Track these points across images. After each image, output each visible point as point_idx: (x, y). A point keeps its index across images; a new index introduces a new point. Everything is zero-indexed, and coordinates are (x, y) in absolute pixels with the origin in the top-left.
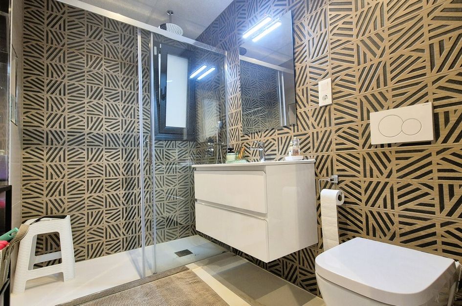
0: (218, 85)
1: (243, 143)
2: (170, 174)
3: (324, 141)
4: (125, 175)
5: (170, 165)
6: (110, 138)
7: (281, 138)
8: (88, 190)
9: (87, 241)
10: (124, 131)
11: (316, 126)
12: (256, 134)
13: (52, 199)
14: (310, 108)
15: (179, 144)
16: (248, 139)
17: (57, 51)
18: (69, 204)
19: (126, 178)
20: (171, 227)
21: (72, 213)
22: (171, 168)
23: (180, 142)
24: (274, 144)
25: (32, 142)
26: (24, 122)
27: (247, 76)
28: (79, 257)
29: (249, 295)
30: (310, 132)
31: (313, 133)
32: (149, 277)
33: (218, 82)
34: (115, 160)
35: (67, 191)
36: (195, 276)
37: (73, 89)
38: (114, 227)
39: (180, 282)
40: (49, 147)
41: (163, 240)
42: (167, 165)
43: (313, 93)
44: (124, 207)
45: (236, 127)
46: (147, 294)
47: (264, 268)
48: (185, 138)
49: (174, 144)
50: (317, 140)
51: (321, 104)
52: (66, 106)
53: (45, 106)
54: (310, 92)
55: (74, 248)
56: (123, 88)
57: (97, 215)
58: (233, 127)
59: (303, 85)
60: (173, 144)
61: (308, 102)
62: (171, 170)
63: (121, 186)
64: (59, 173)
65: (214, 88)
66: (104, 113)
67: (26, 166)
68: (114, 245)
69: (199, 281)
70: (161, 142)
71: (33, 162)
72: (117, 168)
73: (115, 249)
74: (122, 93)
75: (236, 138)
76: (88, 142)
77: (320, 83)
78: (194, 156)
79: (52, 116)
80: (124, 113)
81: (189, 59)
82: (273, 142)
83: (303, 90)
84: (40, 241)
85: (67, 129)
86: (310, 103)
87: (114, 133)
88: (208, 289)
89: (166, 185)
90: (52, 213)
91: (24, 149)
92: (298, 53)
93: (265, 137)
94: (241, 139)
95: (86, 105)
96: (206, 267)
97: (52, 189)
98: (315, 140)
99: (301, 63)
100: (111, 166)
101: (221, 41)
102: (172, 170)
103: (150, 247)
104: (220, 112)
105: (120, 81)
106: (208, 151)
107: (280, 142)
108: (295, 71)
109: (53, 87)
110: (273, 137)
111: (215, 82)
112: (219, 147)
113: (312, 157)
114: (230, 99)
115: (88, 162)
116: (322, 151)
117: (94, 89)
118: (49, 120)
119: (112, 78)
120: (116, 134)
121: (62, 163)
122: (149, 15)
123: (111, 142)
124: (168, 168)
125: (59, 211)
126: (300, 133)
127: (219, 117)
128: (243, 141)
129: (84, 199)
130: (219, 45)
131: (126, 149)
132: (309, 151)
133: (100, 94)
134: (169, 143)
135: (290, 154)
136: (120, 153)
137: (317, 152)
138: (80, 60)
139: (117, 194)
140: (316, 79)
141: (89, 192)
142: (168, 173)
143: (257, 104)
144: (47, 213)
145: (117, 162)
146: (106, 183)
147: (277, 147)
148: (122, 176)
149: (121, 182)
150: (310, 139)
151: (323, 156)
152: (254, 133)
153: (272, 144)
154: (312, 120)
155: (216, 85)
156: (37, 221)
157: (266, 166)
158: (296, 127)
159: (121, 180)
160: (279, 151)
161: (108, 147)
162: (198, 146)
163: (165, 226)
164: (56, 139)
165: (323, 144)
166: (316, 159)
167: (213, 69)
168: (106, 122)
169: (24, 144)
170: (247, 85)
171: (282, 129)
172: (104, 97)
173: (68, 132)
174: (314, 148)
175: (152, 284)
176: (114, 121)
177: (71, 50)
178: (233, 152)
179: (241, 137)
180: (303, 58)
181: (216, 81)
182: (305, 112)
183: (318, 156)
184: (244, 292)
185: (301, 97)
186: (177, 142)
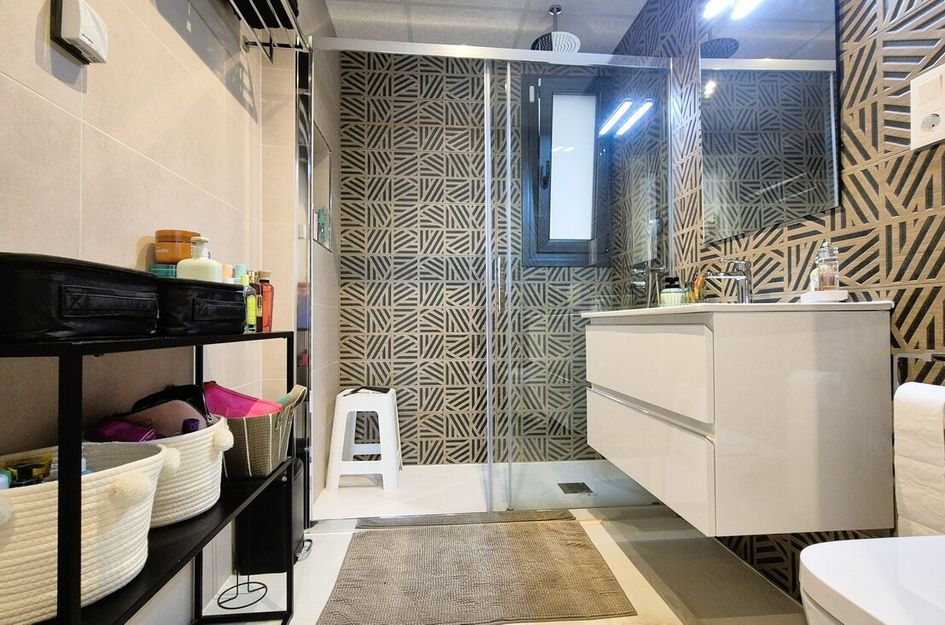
0: (655, 140)
1: (705, 266)
2: (557, 333)
3: (923, 247)
4: (477, 329)
5: (558, 313)
6: (455, 265)
7: (798, 247)
8: (421, 353)
9: (419, 434)
10: (477, 253)
11: (898, 205)
12: (734, 242)
13: (375, 362)
14: (880, 160)
15: (576, 273)
16: (716, 256)
17: (381, 129)
18: (395, 371)
19: (479, 336)
20: (557, 436)
21: (399, 387)
22: (561, 319)
23: (578, 269)
24: (778, 264)
25: (351, 276)
26: (342, 246)
27: (747, 104)
28: (408, 457)
29: (686, 604)
30: (878, 226)
31: (889, 228)
32: (501, 513)
33: (655, 131)
34: (461, 304)
35: (393, 351)
36: (583, 533)
37: (403, 187)
38: (459, 419)
39: (551, 537)
40: (371, 281)
41: (543, 457)
42: (552, 314)
43: (893, 115)
44: (476, 387)
45: (690, 229)
46: (489, 541)
47: (746, 559)
48: (593, 260)
49: (566, 274)
50: (902, 246)
51: (914, 145)
52: (392, 216)
53: (366, 219)
54: (884, 115)
55: (402, 443)
56: (475, 176)
57: (434, 394)
58: (685, 231)
59: (864, 98)
60: (564, 273)
61: (875, 144)
62: (559, 323)
63: (470, 349)
64: (383, 323)
65: (647, 147)
66: (445, 223)
67: (344, 310)
68: (459, 450)
69: (587, 546)
70: (540, 271)
71: (351, 305)
72: (464, 317)
73: (461, 456)
74: (473, 186)
75: (689, 254)
76: (421, 273)
77: (914, 83)
78: (607, 296)
79: (375, 234)
80: (477, 219)
81: (598, 95)
82: (777, 258)
83: (862, 112)
84: (360, 424)
85: (394, 253)
86: (883, 145)
87: (460, 256)
88: (599, 563)
89: (550, 352)
90: (374, 384)
91: (342, 286)
92: (851, 14)
93: (756, 247)
94: (700, 255)
95: (419, 212)
96: (609, 523)
97: (376, 346)
98: (895, 248)
99: (858, 39)
100: (455, 313)
101: (663, 38)
102: (561, 324)
103: (501, 466)
104: (658, 199)
105: (471, 164)
106: (633, 287)
107: (794, 258)
108: (840, 66)
109: (377, 188)
110: (776, 245)
111: (650, 133)
112: (654, 277)
113: (883, 294)
114: (680, 168)
115: (420, 307)
116: (915, 276)
117: (431, 184)
118: (371, 241)
119: (457, 160)
120: (463, 258)
121: (387, 307)
122: (517, 28)
123: (455, 271)
124: (555, 319)
125: (383, 382)
126: (849, 230)
127: (655, 211)
128: (705, 262)
129: (416, 367)
130: (660, 48)
131: (479, 285)
132: (874, 278)
133: (440, 191)
134: (556, 271)
135: (813, 285)
136: (470, 290)
137: (898, 278)
138: (412, 139)
139: (463, 363)
140: (903, 74)
141: (423, 355)
142: (554, 331)
143: (776, 169)
144: (368, 384)
145: (464, 306)
146: (448, 342)
147: (786, 270)
148: (472, 332)
149: (470, 343)
150: (881, 245)
151: (918, 291)
152: (731, 241)
153: (773, 263)
154: (887, 191)
155: (651, 141)
156: (353, 392)
157: (715, 315)
158: (838, 216)
159: (471, 338)
160: (790, 280)
161: (450, 281)
162: (615, 277)
163: (546, 431)
164: (379, 269)
165: (918, 256)
166: (897, 300)
167: (648, 106)
168: (448, 237)
169: (342, 278)
170: (748, 126)
171: (799, 225)
172: (446, 194)
173: (395, 258)
174: (889, 269)
175: (502, 527)
176: (461, 236)
177: (398, 126)
178: (678, 286)
179: (702, 251)
180: (864, 24)
181: (653, 130)
182: (866, 172)
183: (901, 292)
184: (679, 595)
185: (857, 132)
186: (571, 269)
